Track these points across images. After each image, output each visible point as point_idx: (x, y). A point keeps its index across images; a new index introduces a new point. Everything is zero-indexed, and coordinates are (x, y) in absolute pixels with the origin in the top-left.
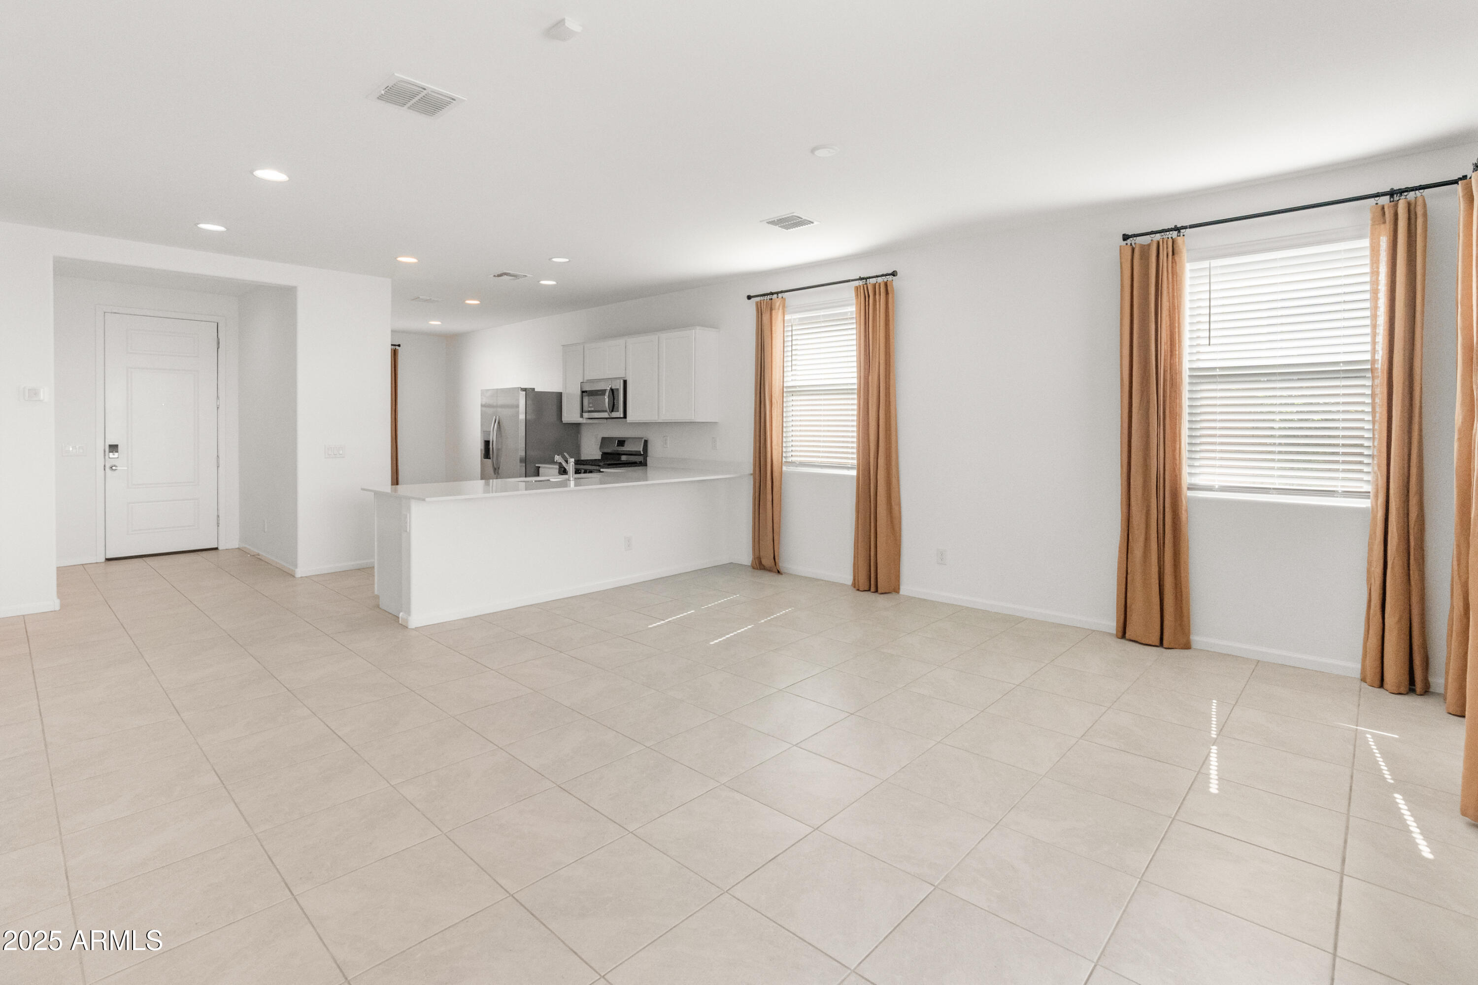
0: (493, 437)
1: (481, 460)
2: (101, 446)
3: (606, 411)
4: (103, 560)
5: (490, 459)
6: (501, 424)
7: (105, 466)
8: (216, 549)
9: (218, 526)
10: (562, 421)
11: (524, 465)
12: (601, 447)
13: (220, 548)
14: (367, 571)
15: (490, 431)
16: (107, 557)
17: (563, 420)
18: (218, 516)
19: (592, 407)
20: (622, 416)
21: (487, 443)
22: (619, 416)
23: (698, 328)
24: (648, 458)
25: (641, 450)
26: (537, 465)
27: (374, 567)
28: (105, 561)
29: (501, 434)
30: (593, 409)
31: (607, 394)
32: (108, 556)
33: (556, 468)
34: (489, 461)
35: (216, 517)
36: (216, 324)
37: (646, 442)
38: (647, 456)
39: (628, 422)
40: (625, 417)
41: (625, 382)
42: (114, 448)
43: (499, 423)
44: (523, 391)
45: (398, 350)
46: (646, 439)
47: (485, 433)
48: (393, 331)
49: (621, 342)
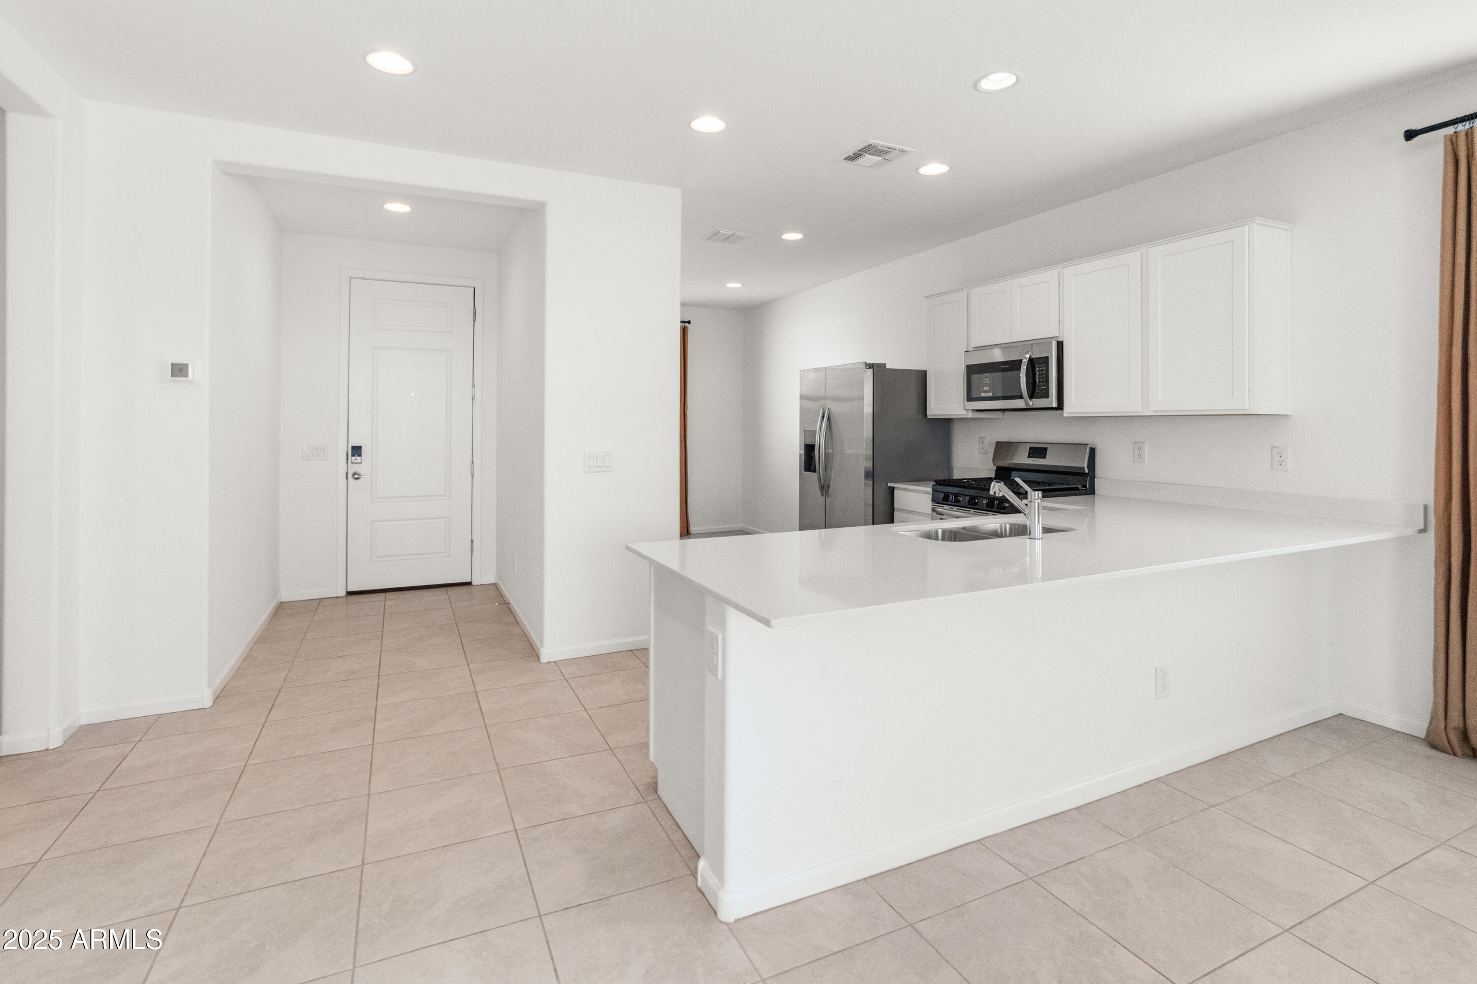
0: (820, 440)
1: (800, 474)
2: (343, 449)
3: (1021, 397)
4: (343, 594)
5: (815, 471)
6: (832, 419)
7: (347, 474)
8: (469, 584)
9: (472, 554)
10: (927, 416)
11: (871, 483)
12: (995, 458)
13: (474, 583)
14: (640, 654)
15: (816, 431)
16: (348, 591)
17: (928, 414)
18: (472, 541)
19: (988, 391)
20: (1055, 405)
21: (809, 449)
22: (1049, 406)
23: (1257, 221)
24: (1095, 479)
25: (1085, 465)
26: (890, 485)
27: (647, 649)
28: (346, 596)
29: (832, 437)
30: (990, 394)
31: (1024, 368)
32: (350, 589)
33: (927, 493)
34: (813, 476)
35: (470, 541)
36: (473, 289)
37: (1093, 451)
38: (1095, 478)
39: (1065, 415)
40: (1060, 407)
41: (1060, 345)
42: (357, 451)
43: (829, 418)
44: (870, 368)
45: (688, 327)
46: (1094, 447)
47: (807, 433)
48: (683, 305)
49: (1051, 275)
